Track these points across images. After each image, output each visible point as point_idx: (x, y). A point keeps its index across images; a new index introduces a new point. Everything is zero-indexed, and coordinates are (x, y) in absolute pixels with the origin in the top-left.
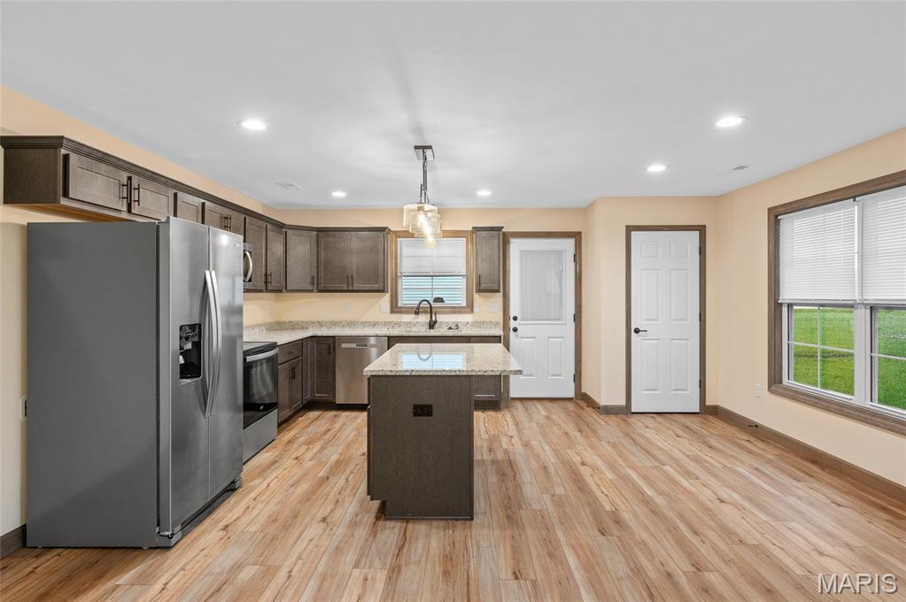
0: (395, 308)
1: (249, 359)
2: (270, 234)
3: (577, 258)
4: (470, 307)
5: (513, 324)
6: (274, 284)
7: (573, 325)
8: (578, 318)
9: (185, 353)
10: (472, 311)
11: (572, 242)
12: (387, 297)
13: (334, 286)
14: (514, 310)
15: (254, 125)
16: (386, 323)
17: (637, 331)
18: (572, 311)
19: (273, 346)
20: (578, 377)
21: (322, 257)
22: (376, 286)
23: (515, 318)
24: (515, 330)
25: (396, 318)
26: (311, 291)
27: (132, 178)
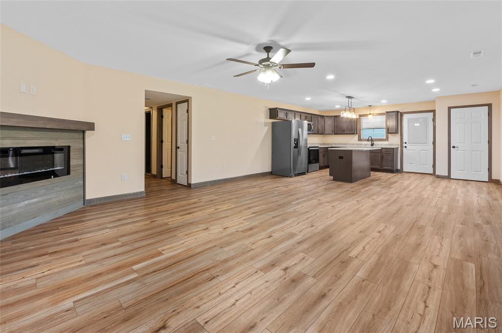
0: (360, 139)
1: (310, 149)
2: (319, 119)
3: (434, 120)
4: (387, 139)
5: (404, 145)
6: (320, 132)
7: (433, 145)
8: (434, 143)
9: (295, 144)
10: (388, 140)
11: (432, 113)
12: (357, 136)
13: (338, 133)
14: (405, 140)
15: (308, 99)
16: (356, 144)
17: (454, 147)
18: (432, 140)
19: (318, 147)
20: (434, 166)
21: (335, 124)
22: (351, 132)
23: (406, 143)
24: (406, 147)
25: (360, 142)
26: (332, 134)
27: (287, 111)
